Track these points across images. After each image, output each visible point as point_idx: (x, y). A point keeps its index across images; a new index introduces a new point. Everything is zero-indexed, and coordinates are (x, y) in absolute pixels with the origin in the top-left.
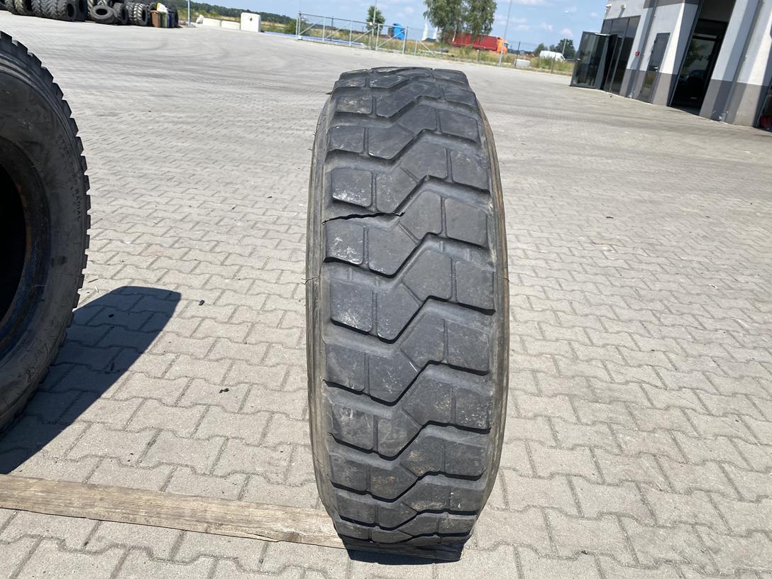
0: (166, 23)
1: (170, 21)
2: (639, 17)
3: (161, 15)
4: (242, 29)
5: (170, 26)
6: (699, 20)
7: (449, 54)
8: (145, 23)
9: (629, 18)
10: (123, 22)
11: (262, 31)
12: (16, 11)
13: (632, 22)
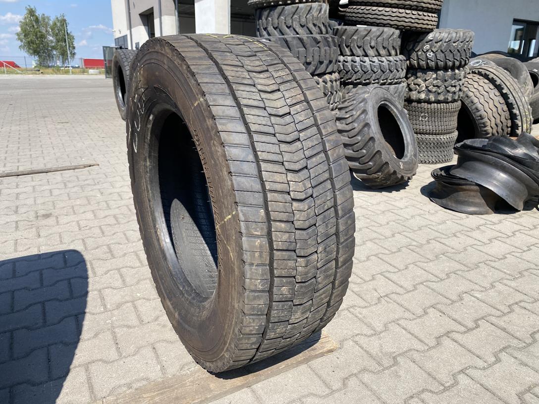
2: (126, 35)
7: (40, 72)
9: (124, 37)
13: (125, 37)
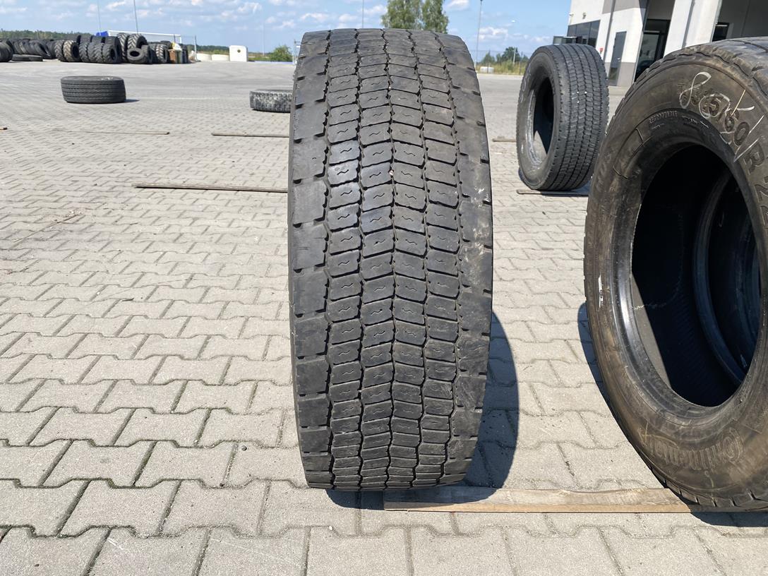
0: (181, 60)
1: (183, 57)
2: (599, 21)
3: (177, 52)
4: (231, 60)
5: (184, 63)
6: (648, 20)
8: (166, 61)
9: (591, 23)
10: (151, 61)
11: (249, 60)
12: (65, 58)
13: (593, 25)
